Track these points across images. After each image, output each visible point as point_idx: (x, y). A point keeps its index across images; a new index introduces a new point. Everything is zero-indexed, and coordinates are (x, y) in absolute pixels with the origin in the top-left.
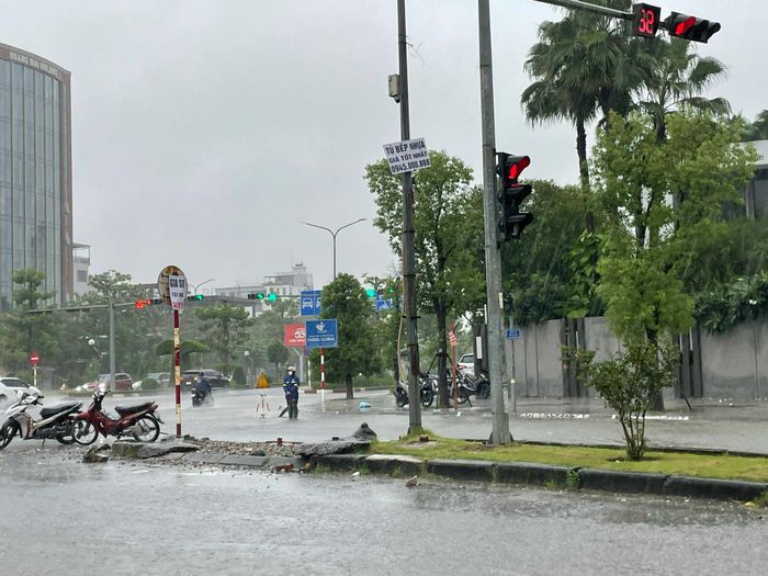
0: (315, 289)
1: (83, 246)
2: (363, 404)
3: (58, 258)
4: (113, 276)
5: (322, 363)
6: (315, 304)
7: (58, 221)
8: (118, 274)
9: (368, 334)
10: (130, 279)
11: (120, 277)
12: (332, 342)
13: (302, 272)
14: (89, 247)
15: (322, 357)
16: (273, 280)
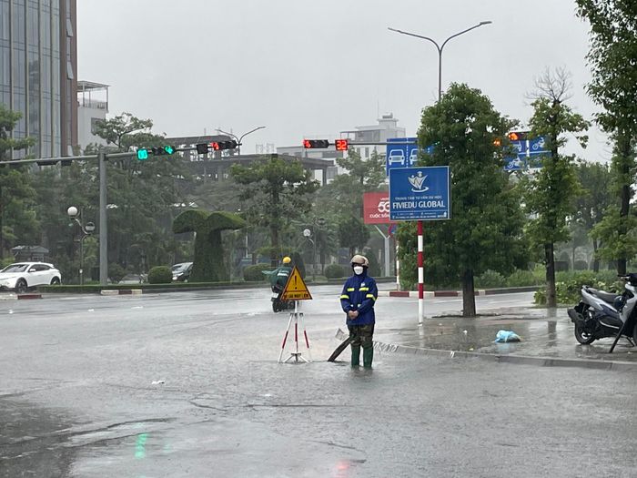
0: (408, 136)
1: (99, 86)
2: (503, 334)
3: (57, 98)
4: (127, 122)
5: (420, 249)
6: (407, 158)
7: (56, 47)
8: (134, 119)
9: (504, 198)
10: (150, 126)
11: (137, 124)
12: (439, 211)
13: (391, 125)
14: (106, 87)
15: (420, 238)
16: (352, 137)
